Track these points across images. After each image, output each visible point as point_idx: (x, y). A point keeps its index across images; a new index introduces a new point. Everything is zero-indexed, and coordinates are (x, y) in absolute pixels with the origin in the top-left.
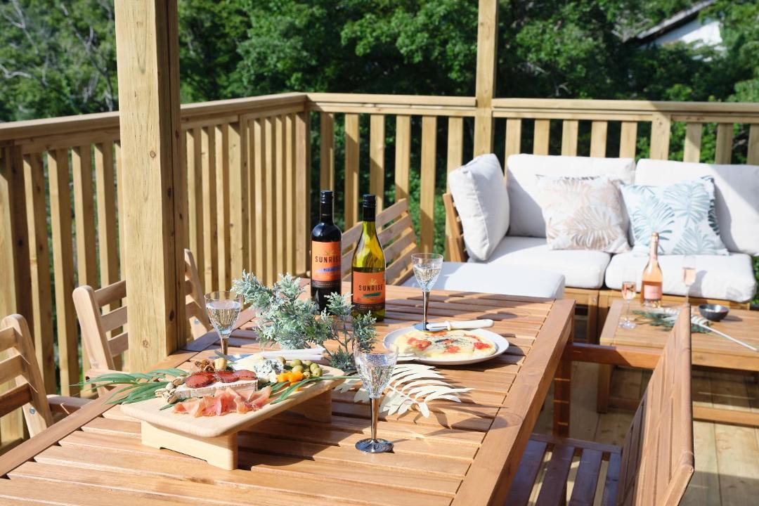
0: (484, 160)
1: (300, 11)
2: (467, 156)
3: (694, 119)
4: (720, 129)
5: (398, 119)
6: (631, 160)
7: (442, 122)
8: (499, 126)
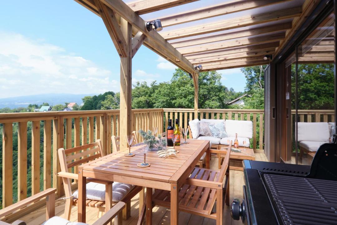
0: (196, 120)
1: (165, 98)
2: (193, 119)
3: (236, 112)
4: (241, 115)
5: (180, 113)
6: (224, 120)
7: (188, 114)
8: (199, 114)
